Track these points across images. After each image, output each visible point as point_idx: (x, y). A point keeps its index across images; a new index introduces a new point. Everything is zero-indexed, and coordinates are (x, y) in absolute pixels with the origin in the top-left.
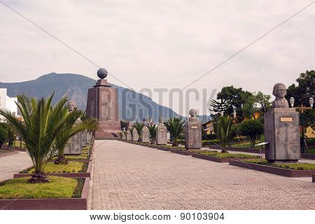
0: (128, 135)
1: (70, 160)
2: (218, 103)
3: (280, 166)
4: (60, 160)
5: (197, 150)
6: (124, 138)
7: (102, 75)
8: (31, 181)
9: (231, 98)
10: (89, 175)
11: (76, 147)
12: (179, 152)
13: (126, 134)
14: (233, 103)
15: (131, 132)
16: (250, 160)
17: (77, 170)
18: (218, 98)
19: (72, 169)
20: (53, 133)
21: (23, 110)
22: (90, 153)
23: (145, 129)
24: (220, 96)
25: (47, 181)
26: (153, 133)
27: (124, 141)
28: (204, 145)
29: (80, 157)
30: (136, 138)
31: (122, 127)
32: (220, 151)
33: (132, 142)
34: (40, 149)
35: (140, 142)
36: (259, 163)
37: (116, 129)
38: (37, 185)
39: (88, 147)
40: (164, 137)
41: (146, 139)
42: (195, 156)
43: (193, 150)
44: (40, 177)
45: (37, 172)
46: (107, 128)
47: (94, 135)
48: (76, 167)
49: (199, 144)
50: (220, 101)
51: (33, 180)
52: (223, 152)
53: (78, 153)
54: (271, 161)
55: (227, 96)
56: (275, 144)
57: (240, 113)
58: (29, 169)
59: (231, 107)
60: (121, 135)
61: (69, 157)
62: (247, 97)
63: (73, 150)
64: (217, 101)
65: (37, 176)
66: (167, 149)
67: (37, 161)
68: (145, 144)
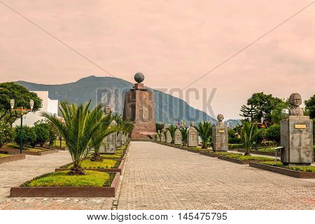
0: (162, 138)
1: (105, 158)
2: (248, 109)
3: (292, 169)
4: (96, 157)
5: (223, 153)
6: (158, 140)
7: (139, 79)
8: (69, 174)
9: (261, 104)
10: (120, 171)
11: (111, 146)
12: (207, 154)
13: (160, 136)
14: (263, 109)
15: (165, 134)
16: (267, 163)
17: (110, 167)
18: (248, 104)
19: (105, 165)
20: (89, 134)
21: (65, 114)
22: (124, 152)
23: (178, 132)
24: (250, 102)
25: (83, 174)
26: (185, 136)
27: (158, 142)
28: (230, 148)
29: (114, 156)
30: (169, 140)
31: (157, 130)
32: (243, 154)
33: (165, 143)
34: (78, 147)
35: (172, 144)
36: (274, 165)
37: (151, 131)
38: (75, 176)
39: (123, 147)
40: (195, 140)
41: (179, 141)
42: (220, 158)
43: (220, 153)
44: (77, 170)
45: (76, 166)
46: (142, 130)
47: (130, 136)
48: (110, 164)
49: (225, 147)
50: (250, 107)
51: (72, 172)
52: (246, 154)
53: (113, 152)
54: (286, 164)
55: (257, 102)
56: (289, 148)
57: (269, 119)
58: (68, 165)
59: (261, 112)
60: (156, 137)
61: (104, 156)
62: (276, 104)
63: (108, 149)
64: (248, 106)
65: (76, 170)
66: (197, 151)
67: (75, 157)
68: (178, 146)
